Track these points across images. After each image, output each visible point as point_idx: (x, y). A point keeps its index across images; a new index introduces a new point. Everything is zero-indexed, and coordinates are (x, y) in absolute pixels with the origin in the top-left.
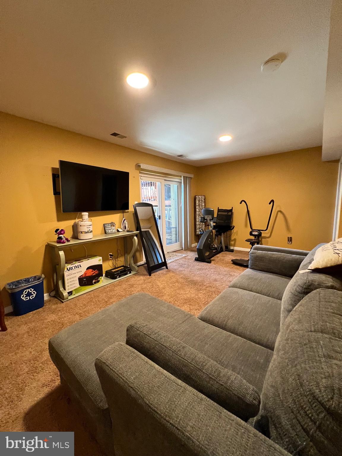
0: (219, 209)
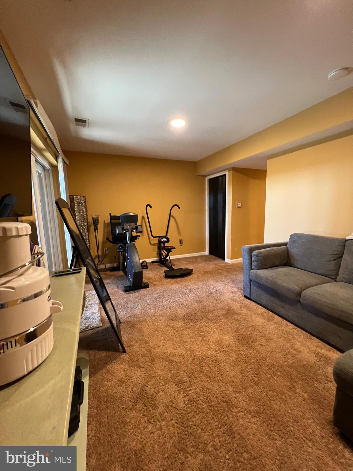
0: (112, 215)
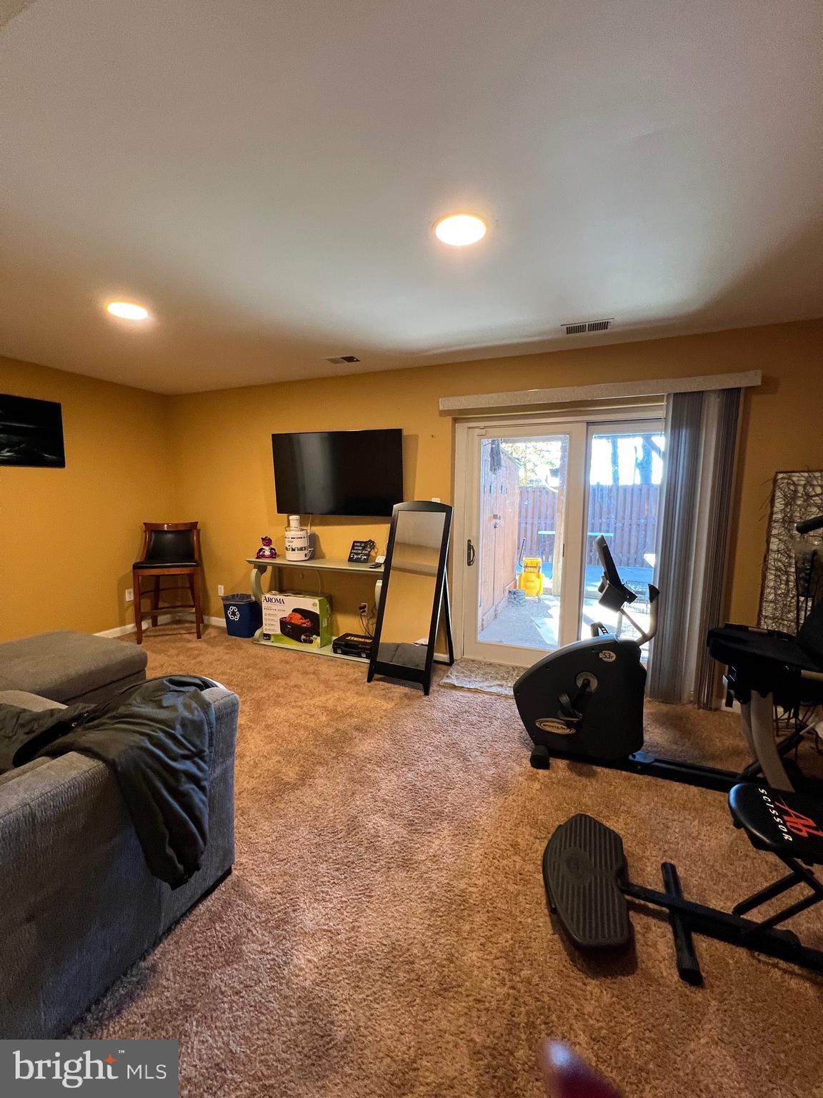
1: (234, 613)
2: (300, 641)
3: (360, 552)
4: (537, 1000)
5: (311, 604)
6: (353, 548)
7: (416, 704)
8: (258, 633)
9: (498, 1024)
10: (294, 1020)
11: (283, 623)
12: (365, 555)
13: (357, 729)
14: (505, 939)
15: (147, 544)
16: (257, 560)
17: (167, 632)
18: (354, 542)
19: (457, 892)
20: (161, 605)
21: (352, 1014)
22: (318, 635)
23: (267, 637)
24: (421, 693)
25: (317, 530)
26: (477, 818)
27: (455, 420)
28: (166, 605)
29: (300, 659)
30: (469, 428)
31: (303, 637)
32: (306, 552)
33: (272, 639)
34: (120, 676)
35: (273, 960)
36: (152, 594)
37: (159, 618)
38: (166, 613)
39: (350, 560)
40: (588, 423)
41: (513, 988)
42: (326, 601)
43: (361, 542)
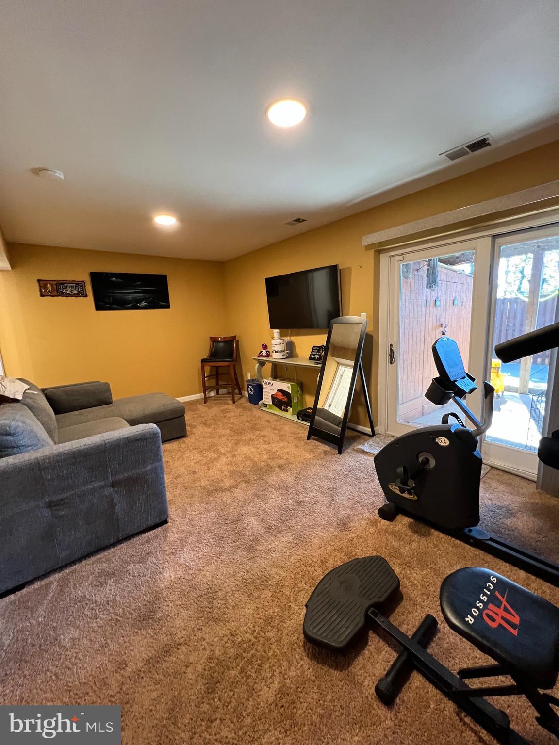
1: (251, 390)
2: (281, 409)
3: (316, 353)
4: (265, 651)
5: (286, 386)
6: (312, 351)
7: (329, 458)
8: (260, 402)
9: (232, 652)
10: (146, 599)
11: (273, 397)
12: (319, 355)
13: (280, 467)
14: (273, 610)
15: (211, 349)
16: (258, 358)
17: (222, 398)
18: (314, 347)
19: (266, 574)
20: (220, 383)
21: (170, 609)
22: (291, 407)
23: (266, 405)
24: (337, 452)
25: (294, 339)
26: (312, 538)
27: (379, 252)
28: (223, 383)
29: (277, 421)
30: (391, 256)
31: (283, 407)
32: (283, 353)
33: (268, 407)
34: (171, 417)
35: (157, 569)
36: (215, 376)
37: (219, 391)
38: (224, 388)
39: (310, 359)
40: (495, 237)
41: (256, 638)
42: (296, 384)
43: (317, 347)
